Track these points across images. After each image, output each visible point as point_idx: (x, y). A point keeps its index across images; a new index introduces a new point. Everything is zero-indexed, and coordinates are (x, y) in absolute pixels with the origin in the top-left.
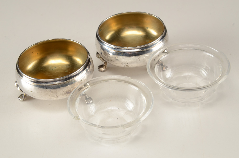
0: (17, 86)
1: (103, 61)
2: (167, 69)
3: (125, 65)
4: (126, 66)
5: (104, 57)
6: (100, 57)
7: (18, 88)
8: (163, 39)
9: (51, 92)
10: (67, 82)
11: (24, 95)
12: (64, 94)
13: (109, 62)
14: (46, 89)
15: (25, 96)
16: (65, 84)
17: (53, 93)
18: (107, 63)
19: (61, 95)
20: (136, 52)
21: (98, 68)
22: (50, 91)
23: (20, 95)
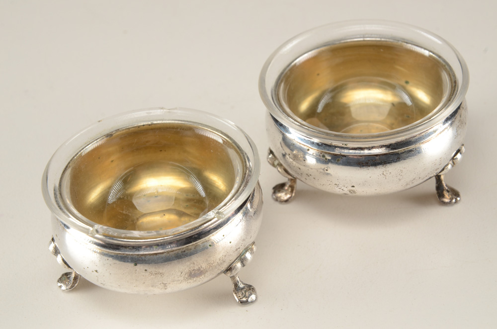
0: (56, 252)
1: (287, 175)
2: (458, 199)
3: (346, 191)
4: (349, 193)
5: (289, 165)
6: (278, 164)
7: (59, 259)
8: (454, 120)
9: (147, 274)
10: (193, 247)
11: (73, 276)
12: (182, 278)
13: (303, 179)
14: (136, 265)
15: (76, 278)
16: (186, 252)
17: (152, 276)
18: (298, 181)
19: (173, 281)
20: (377, 155)
21: (271, 191)
22: (146, 270)
23: (63, 275)
